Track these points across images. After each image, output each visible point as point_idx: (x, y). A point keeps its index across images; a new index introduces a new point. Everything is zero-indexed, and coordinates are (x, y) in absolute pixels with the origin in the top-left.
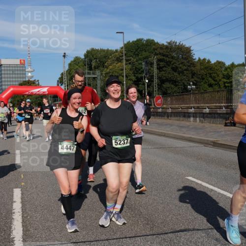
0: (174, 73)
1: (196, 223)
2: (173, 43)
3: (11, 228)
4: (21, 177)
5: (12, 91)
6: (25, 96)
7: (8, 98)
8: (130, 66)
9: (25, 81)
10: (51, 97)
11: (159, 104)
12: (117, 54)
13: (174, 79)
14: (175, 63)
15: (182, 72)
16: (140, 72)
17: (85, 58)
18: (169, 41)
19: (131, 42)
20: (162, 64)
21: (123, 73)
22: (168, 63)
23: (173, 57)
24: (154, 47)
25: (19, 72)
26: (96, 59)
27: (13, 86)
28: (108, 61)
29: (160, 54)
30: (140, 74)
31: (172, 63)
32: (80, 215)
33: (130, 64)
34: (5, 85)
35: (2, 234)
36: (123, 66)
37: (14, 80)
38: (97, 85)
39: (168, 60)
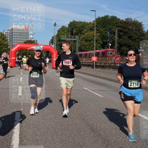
0: (130, 40)
1: (138, 145)
2: (130, 19)
3: (11, 138)
4: (21, 105)
5: (19, 47)
6: (28, 51)
7: (16, 51)
8: (99, 34)
9: (28, 41)
10: (45, 52)
11: (117, 61)
12: (90, 25)
13: (129, 44)
14: (130, 33)
15: (135, 40)
16: (106, 38)
17: (69, 27)
18: (127, 18)
19: (100, 17)
20: (121, 33)
21: (94, 38)
22: (126, 33)
23: (129, 29)
24: (116, 22)
25: (24, 34)
26: (76, 28)
27: (20, 44)
28: (84, 30)
29: (120, 26)
30: (106, 39)
31: (128, 33)
32: (58, 133)
33: (99, 32)
34: (15, 42)
35: (5, 143)
36: (94, 34)
37: (21, 39)
38: (76, 46)
39: (125, 31)
